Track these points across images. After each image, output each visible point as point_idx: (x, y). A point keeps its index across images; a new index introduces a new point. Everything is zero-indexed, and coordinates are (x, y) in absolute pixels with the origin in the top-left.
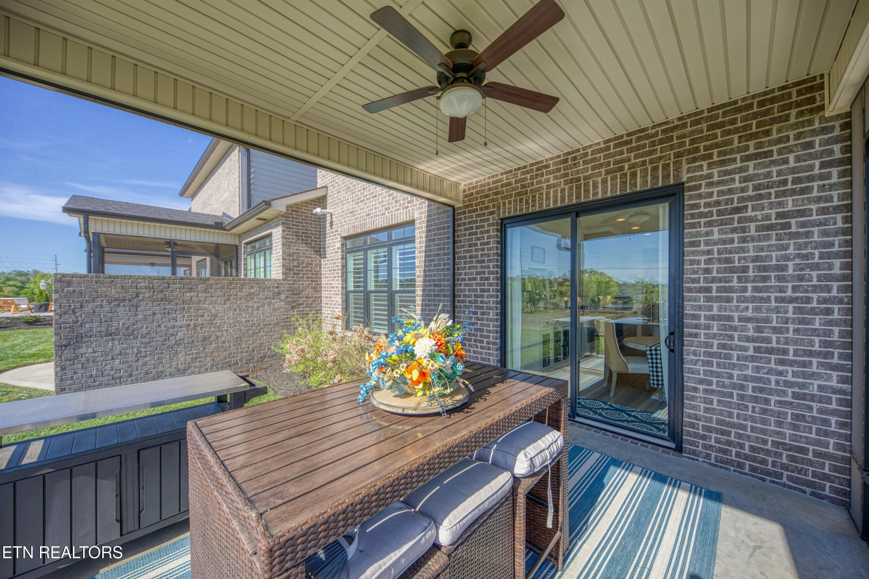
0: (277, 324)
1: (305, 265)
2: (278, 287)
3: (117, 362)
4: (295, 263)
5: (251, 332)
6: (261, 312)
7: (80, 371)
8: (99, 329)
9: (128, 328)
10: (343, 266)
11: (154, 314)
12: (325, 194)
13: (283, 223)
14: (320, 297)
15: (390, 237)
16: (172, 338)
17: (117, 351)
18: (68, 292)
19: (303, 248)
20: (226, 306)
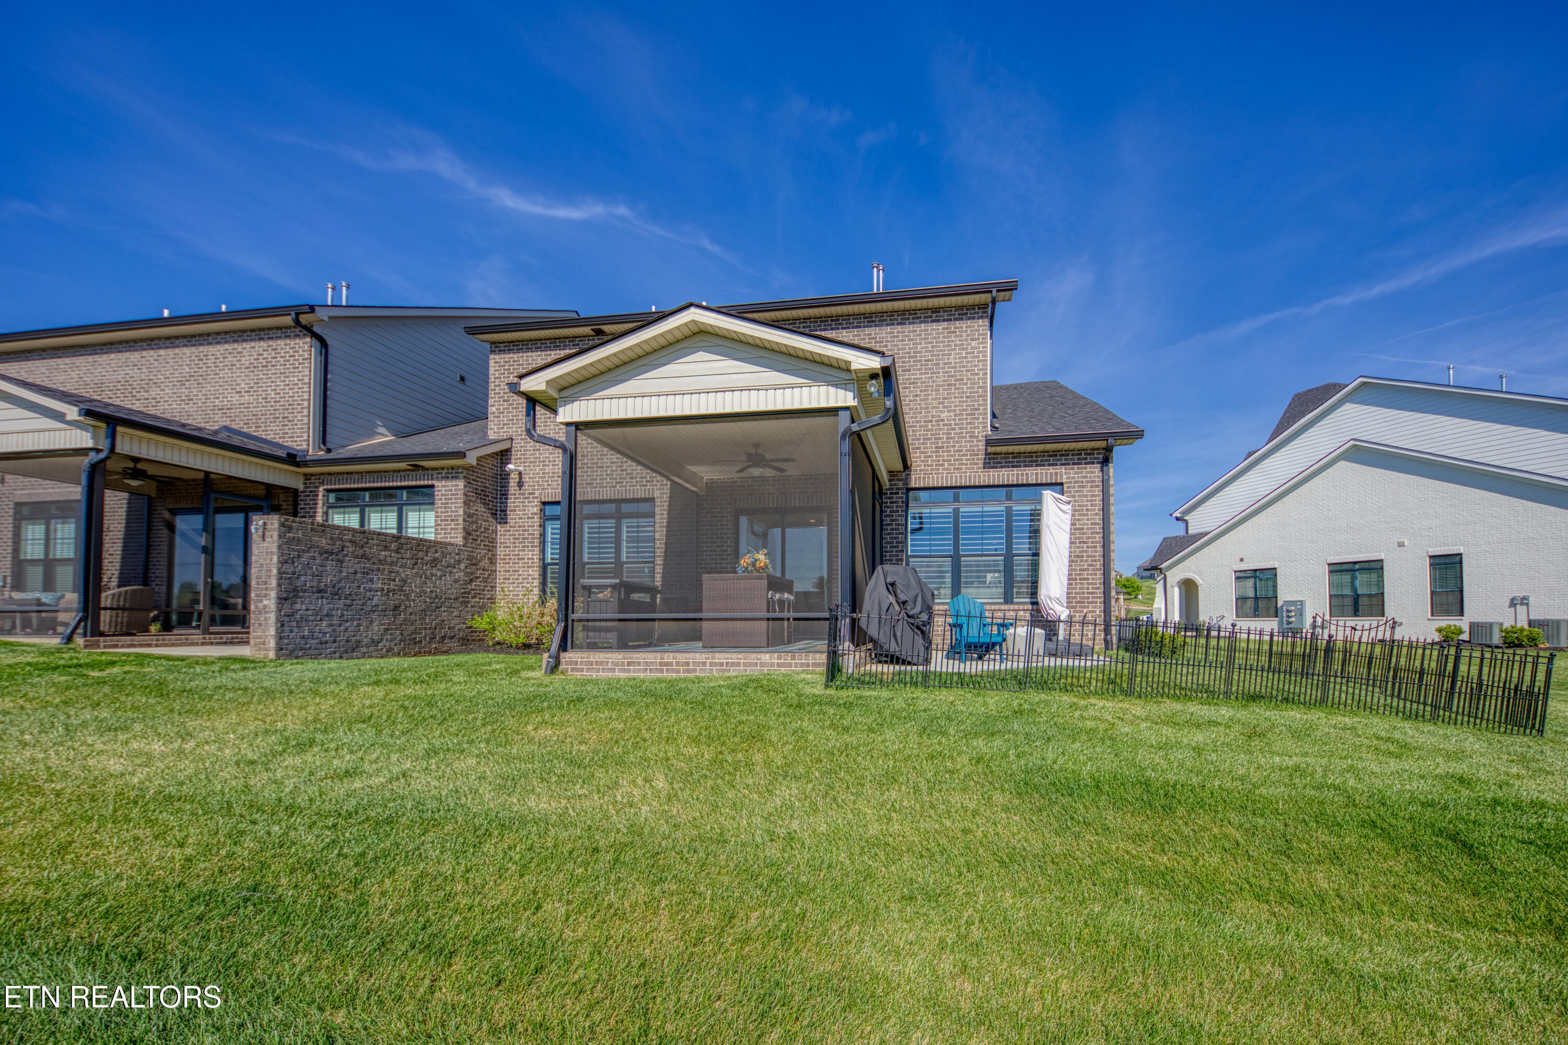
0: (456, 599)
1: (482, 530)
2: (458, 554)
3: (325, 623)
4: (474, 527)
5: (433, 605)
6: (443, 582)
7: (295, 630)
8: (312, 584)
9: (334, 586)
10: (541, 535)
11: (356, 573)
12: (509, 446)
13: (465, 477)
14: (495, 571)
15: (618, 510)
16: (369, 602)
17: (325, 612)
18: (289, 538)
19: (482, 508)
20: (414, 571)
